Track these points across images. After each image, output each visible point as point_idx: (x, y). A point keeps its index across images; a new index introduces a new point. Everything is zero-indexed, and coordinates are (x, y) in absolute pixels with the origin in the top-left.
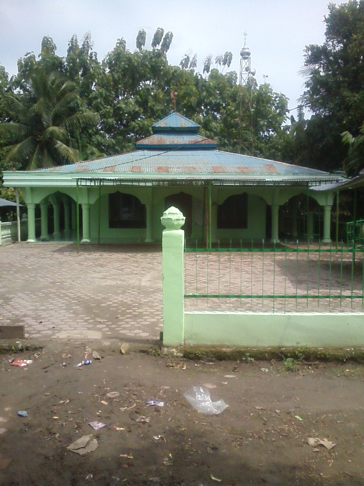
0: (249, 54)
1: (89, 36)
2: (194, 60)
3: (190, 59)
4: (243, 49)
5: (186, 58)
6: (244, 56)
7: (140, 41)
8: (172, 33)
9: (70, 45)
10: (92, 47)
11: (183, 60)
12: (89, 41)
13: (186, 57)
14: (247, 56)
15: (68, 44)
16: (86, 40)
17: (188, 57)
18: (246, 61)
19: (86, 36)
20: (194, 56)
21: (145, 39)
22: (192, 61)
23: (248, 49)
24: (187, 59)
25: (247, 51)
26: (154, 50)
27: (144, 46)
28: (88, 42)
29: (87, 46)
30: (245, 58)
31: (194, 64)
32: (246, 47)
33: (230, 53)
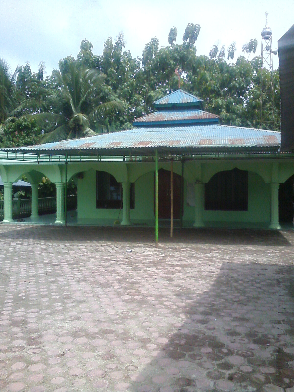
0: (270, 33)
1: (122, 36)
2: (222, 51)
3: (218, 50)
4: (264, 29)
5: (214, 49)
6: (264, 36)
7: (171, 37)
8: (199, 26)
9: (106, 46)
10: (124, 45)
11: (212, 50)
12: (122, 39)
13: (215, 47)
14: (268, 36)
15: (104, 45)
16: (119, 39)
17: (216, 47)
18: (268, 41)
19: (119, 36)
20: (223, 47)
21: (176, 35)
22: (221, 52)
23: (269, 28)
24: (216, 50)
25: (268, 30)
26: (184, 44)
27: (175, 41)
28: (121, 41)
29: (120, 45)
30: (266, 38)
31: (222, 54)
32: (268, 26)
33: (255, 40)
